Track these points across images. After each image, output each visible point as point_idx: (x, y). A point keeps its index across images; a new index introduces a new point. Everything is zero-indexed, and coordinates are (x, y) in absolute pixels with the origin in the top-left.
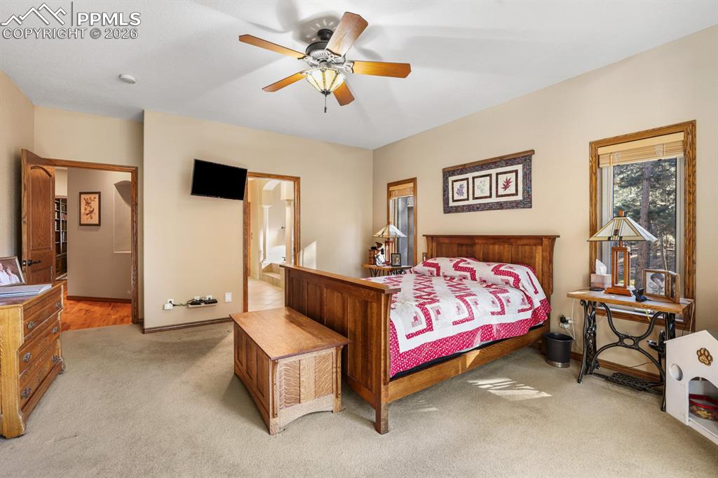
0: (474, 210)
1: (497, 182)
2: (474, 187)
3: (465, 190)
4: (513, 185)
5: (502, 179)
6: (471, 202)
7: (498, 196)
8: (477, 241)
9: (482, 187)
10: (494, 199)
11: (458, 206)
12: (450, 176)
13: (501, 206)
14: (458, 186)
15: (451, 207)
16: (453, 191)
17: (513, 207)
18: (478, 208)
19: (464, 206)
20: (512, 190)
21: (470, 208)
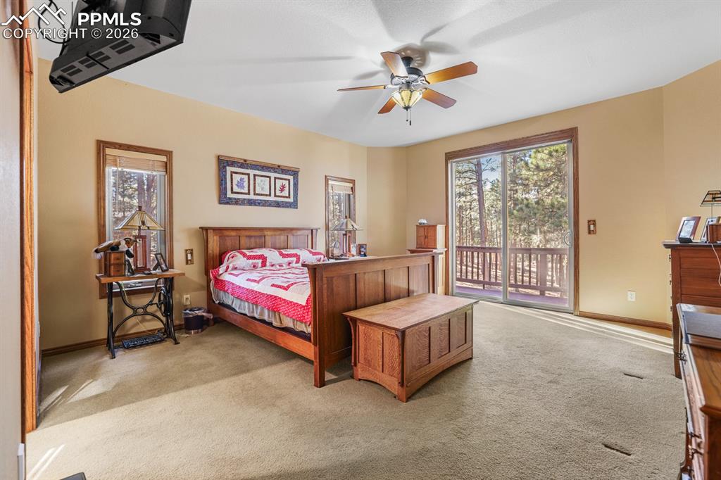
0: (255, 205)
1: (275, 184)
2: (255, 184)
3: (246, 184)
4: (287, 189)
5: (279, 183)
6: (252, 196)
7: (275, 196)
8: (266, 233)
9: (262, 185)
10: (272, 198)
11: (239, 199)
12: (228, 165)
13: (278, 205)
14: (237, 179)
15: (230, 198)
16: (232, 182)
17: (288, 207)
18: (259, 203)
19: (245, 199)
20: (286, 193)
21: (251, 203)
